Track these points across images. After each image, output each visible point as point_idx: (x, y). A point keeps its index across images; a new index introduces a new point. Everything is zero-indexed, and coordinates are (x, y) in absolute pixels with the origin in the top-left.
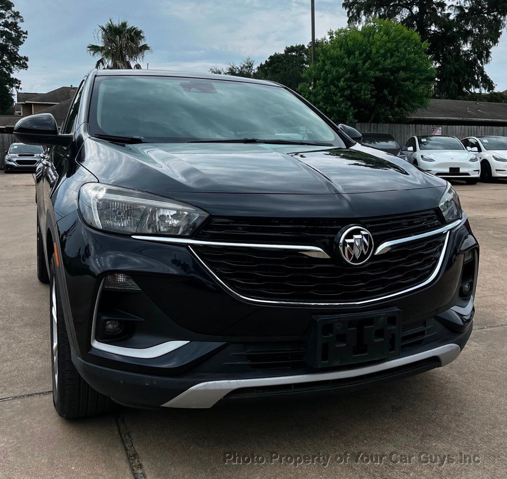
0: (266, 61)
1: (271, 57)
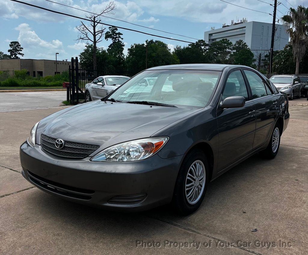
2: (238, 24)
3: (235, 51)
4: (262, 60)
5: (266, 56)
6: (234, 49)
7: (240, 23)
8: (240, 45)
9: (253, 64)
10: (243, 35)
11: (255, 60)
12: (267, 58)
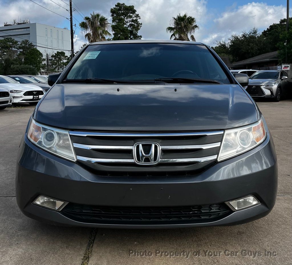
2: (21, 24)
3: (22, 50)
4: (50, 60)
5: (52, 56)
6: (20, 48)
7: (23, 23)
8: (26, 44)
9: (43, 63)
10: (28, 35)
11: (44, 60)
12: (53, 59)
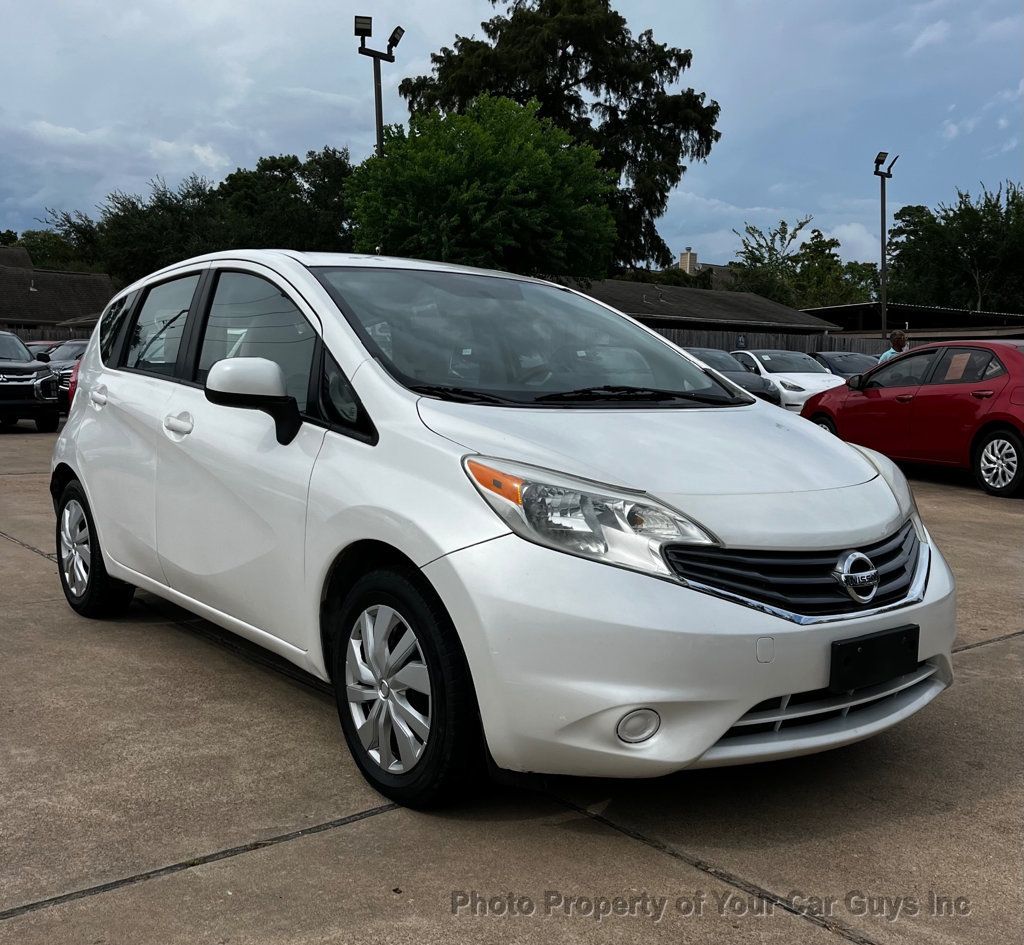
0: (221, 183)
1: (231, 178)
